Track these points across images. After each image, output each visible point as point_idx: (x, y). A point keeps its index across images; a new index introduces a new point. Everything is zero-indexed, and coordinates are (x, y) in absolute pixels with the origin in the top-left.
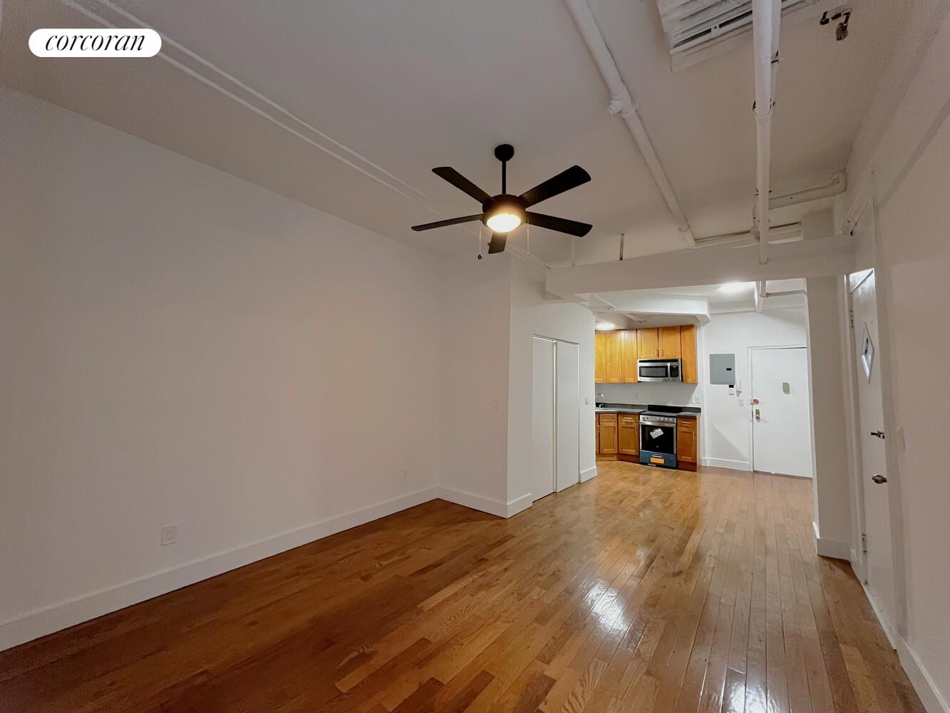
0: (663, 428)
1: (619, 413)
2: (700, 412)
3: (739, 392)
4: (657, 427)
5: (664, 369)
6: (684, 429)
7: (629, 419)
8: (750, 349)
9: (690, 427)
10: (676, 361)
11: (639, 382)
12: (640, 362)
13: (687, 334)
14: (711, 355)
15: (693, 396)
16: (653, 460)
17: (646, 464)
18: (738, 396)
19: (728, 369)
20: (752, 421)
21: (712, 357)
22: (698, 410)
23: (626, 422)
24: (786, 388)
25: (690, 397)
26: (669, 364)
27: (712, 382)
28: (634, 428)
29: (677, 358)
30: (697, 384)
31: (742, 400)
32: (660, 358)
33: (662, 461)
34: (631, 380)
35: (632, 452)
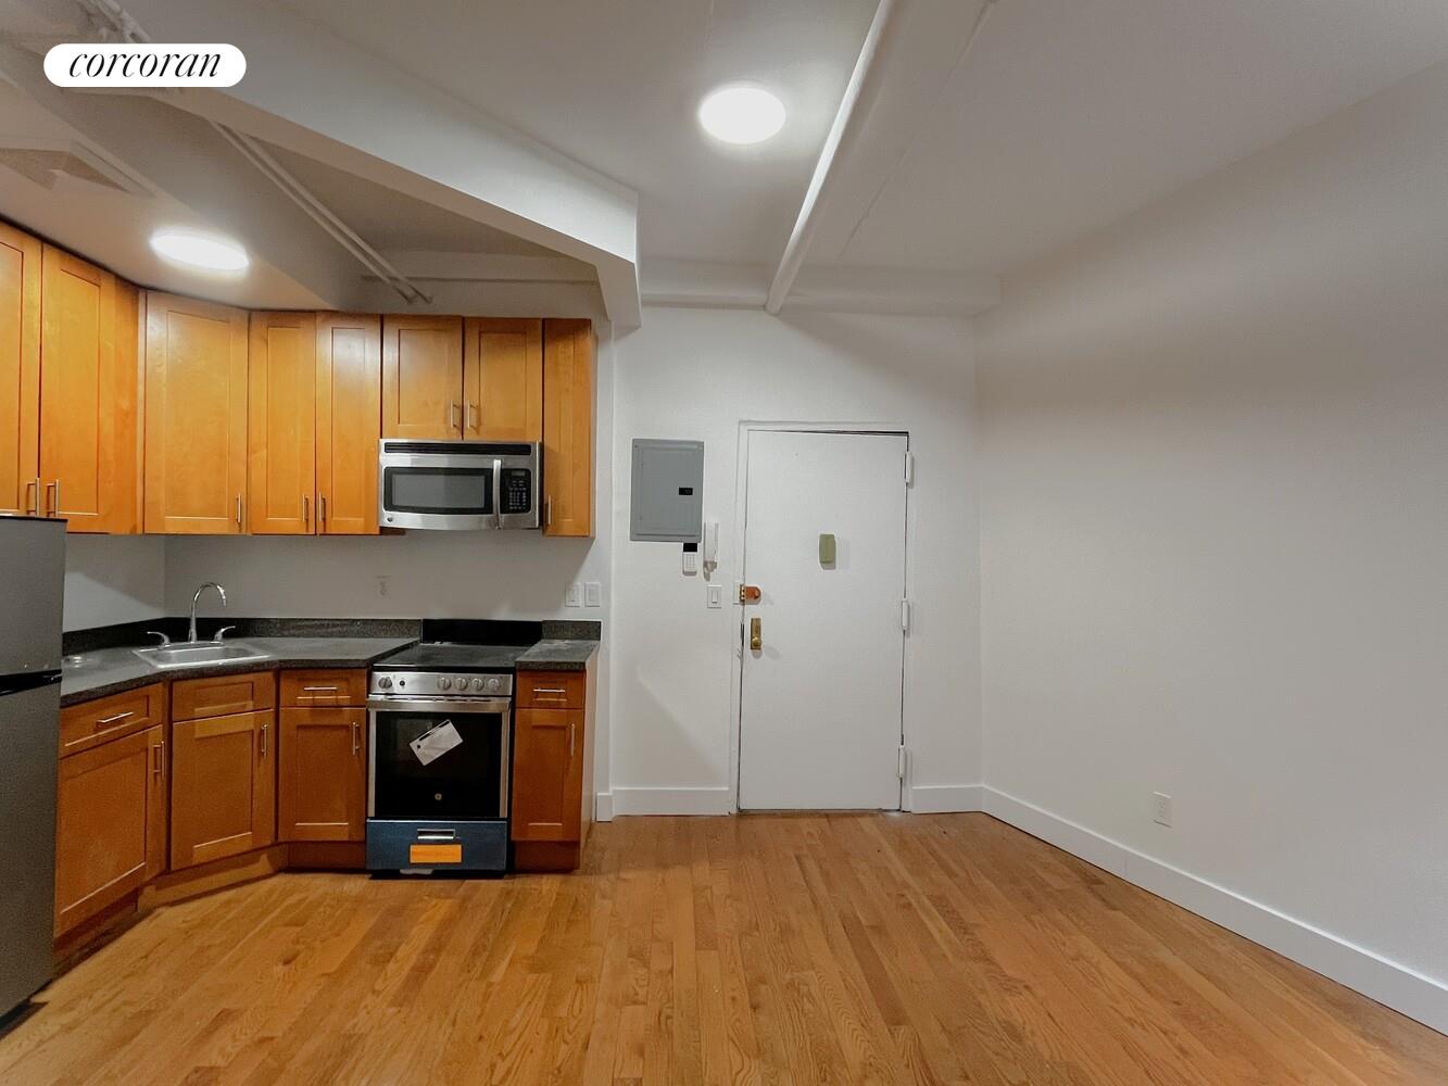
0: (460, 721)
1: (283, 670)
2: (598, 638)
3: (710, 566)
4: (438, 718)
5: (481, 480)
6: (540, 716)
7: (325, 692)
8: (744, 428)
9: (557, 706)
10: (524, 449)
11: (384, 531)
12: (390, 448)
13: (563, 352)
14: (634, 440)
15: (579, 583)
16: (420, 854)
17: (392, 874)
18: (707, 577)
19: (683, 491)
20: (741, 657)
21: (640, 447)
22: (590, 631)
23: (314, 706)
24: (828, 551)
25: (566, 587)
26: (497, 464)
27: (638, 534)
28: (347, 728)
29: (528, 440)
30: (594, 538)
31: (717, 591)
32: (470, 438)
33: (452, 855)
34: (356, 524)
35: (336, 828)
